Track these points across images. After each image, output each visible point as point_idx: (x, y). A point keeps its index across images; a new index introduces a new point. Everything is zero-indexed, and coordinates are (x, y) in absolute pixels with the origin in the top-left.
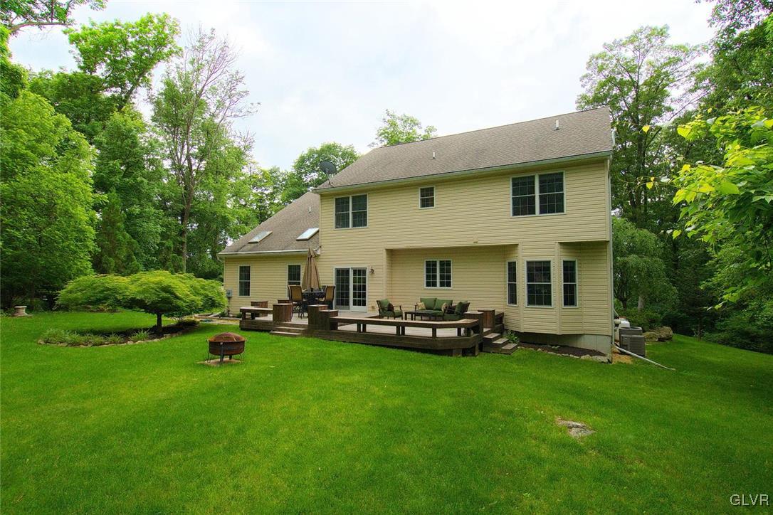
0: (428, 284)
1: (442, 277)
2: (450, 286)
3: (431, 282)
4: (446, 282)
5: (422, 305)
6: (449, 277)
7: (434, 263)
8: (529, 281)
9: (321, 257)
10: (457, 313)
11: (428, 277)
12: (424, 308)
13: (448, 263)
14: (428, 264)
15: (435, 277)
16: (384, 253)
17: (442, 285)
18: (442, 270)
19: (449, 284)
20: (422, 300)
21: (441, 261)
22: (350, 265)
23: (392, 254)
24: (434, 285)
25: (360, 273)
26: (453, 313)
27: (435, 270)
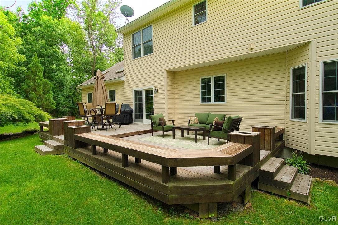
0: (204, 100)
1: (216, 93)
2: (224, 101)
3: (206, 98)
4: (220, 98)
5: (195, 120)
6: (223, 92)
7: (209, 80)
8: (325, 88)
9: (125, 83)
10: (224, 130)
11: (203, 93)
12: (197, 122)
13: (222, 79)
14: (204, 81)
15: (209, 93)
16: (165, 74)
17: (216, 100)
18: (216, 86)
19: (222, 99)
20: (197, 115)
21: (215, 78)
22: (143, 87)
23: (173, 75)
24: (209, 100)
25: (150, 93)
26: (220, 129)
27: (209, 87)
